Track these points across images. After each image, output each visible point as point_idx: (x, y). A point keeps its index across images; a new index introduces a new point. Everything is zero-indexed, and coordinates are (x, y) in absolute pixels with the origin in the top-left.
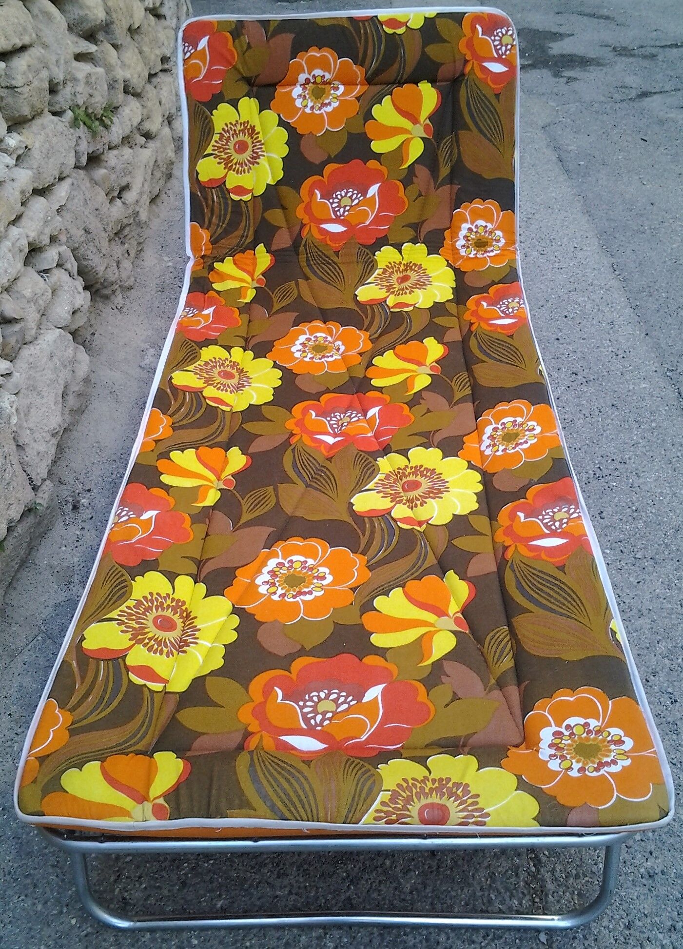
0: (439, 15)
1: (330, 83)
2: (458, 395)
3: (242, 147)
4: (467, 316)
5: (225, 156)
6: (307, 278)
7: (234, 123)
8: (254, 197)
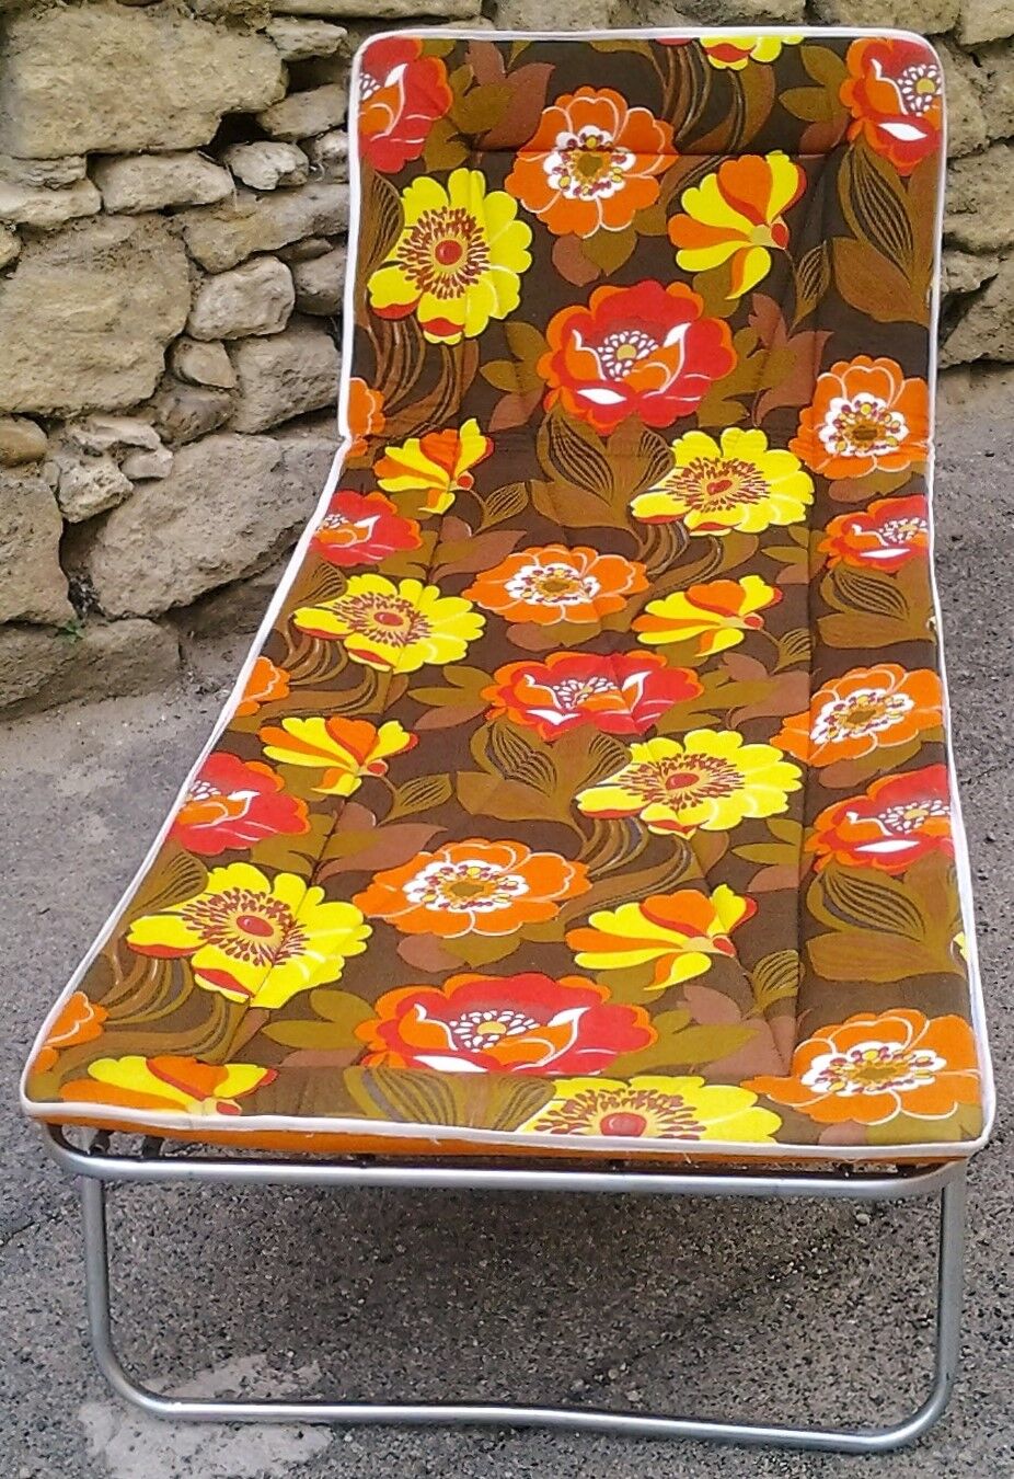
0: (807, 41)
1: (610, 150)
2: (786, 659)
3: (450, 253)
4: (825, 547)
5: (420, 267)
6: (547, 478)
7: (439, 211)
8: (465, 339)
